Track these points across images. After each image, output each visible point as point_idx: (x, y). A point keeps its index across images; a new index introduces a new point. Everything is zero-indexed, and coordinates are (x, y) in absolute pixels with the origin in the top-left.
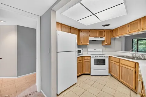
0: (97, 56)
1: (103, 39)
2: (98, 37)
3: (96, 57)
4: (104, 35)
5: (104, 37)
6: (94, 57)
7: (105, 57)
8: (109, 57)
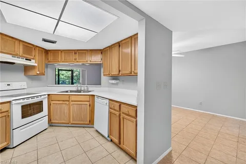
0: (28, 98)
1: (32, 63)
2: (22, 57)
3: (26, 100)
4: (33, 56)
5: (33, 59)
6: (21, 101)
7: (43, 97)
8: (48, 95)
